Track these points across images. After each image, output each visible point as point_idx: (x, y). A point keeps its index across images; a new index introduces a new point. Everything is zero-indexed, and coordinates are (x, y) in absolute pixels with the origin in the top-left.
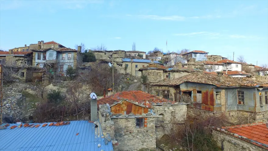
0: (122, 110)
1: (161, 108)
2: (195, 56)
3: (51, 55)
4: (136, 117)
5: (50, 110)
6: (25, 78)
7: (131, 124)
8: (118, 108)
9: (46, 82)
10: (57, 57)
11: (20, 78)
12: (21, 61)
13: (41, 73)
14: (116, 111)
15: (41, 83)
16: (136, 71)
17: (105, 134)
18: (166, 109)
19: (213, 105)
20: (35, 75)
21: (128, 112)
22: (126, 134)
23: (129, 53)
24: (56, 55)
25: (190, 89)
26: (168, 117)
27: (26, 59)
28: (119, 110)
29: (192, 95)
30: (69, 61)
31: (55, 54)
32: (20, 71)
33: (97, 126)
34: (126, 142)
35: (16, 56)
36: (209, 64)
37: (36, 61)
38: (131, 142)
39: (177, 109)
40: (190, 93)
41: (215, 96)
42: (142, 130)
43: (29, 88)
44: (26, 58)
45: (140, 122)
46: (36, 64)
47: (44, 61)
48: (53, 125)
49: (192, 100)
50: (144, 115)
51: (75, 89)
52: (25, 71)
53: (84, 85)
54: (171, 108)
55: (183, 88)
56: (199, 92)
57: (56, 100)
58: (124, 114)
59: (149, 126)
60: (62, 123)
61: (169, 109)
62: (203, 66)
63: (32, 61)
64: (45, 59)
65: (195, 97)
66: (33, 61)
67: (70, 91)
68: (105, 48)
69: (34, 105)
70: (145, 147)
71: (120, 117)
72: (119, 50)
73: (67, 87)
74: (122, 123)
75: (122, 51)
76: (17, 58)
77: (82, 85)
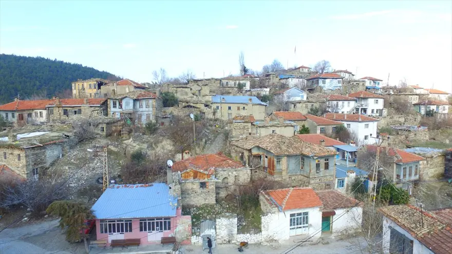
0: (190, 176)
1: (225, 173)
2: (324, 83)
3: (127, 104)
4: (200, 181)
5: (134, 170)
6: (104, 133)
7: (196, 187)
8: (187, 175)
9: (125, 136)
10: (134, 105)
11: (101, 134)
12: (97, 111)
13: (120, 126)
14: (185, 177)
15: (120, 138)
16: (229, 114)
17: (174, 193)
18: (230, 174)
19: (273, 170)
20: (114, 128)
21: (195, 177)
22: (192, 194)
23: (227, 81)
24: (133, 104)
25: (261, 153)
26: (231, 180)
27: (102, 109)
28: (187, 176)
29: (262, 159)
30: (147, 109)
31: (132, 102)
32: (100, 126)
33: (170, 188)
34: (192, 199)
35: (91, 107)
36: (333, 100)
37: (112, 110)
38: (196, 198)
39: (241, 174)
40: (260, 157)
41: (275, 163)
42: (205, 190)
43: (111, 145)
44: (102, 107)
45: (203, 185)
46: (112, 113)
47: (121, 110)
48: (142, 186)
49: (262, 163)
50: (206, 180)
51: (155, 144)
52: (104, 126)
53: (164, 140)
54: (234, 173)
55: (255, 152)
56: (266, 157)
57: (138, 159)
58: (191, 179)
59: (210, 188)
60: (147, 185)
61: (232, 173)
62: (324, 102)
63: (107, 109)
64: (121, 108)
65: (264, 161)
66: (109, 110)
67: (150, 146)
68: (193, 74)
69: (119, 163)
70: (207, 203)
71: (188, 181)
72: (212, 79)
73: (147, 142)
74: (189, 186)
75: (216, 80)
76: (93, 109)
77: (163, 140)
